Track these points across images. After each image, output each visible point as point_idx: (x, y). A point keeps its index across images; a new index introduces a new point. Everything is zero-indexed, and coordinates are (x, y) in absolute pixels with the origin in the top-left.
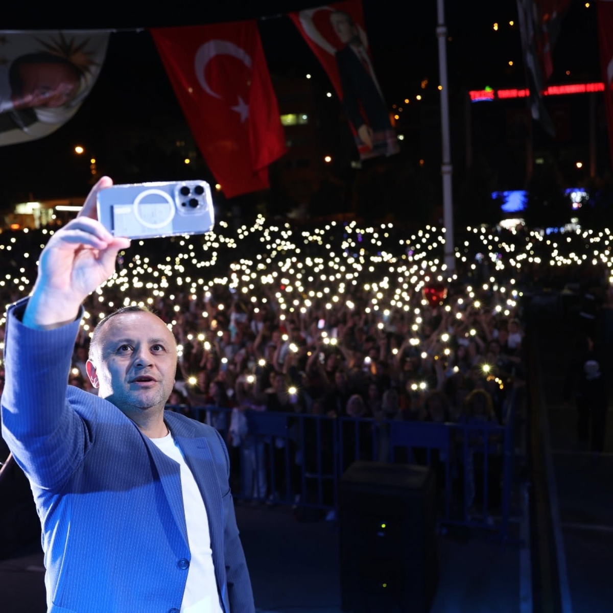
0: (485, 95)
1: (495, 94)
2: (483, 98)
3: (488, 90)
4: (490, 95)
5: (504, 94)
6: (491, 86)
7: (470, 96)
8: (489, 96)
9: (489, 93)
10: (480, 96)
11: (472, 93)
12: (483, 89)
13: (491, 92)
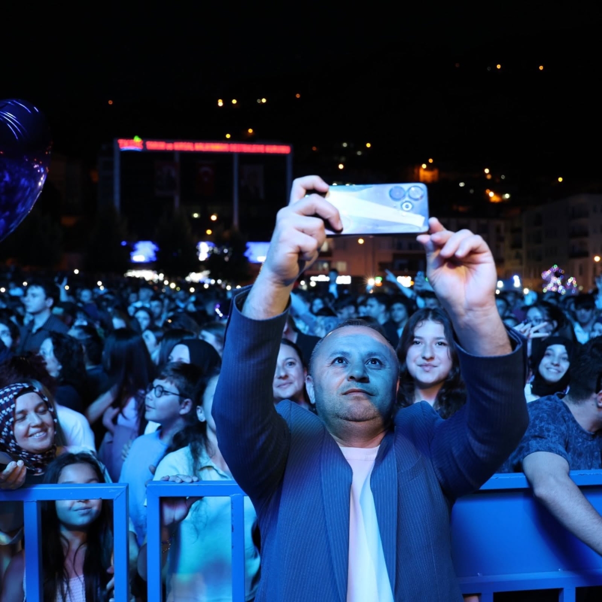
0: (134, 144)
1: (144, 145)
2: (132, 148)
3: (137, 139)
4: (139, 145)
5: (153, 145)
6: (140, 136)
7: (118, 144)
8: (137, 146)
9: (138, 143)
10: (129, 145)
11: (121, 141)
12: (132, 138)
13: (141, 142)
